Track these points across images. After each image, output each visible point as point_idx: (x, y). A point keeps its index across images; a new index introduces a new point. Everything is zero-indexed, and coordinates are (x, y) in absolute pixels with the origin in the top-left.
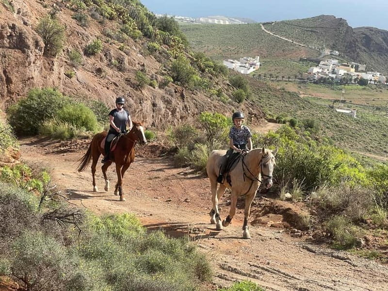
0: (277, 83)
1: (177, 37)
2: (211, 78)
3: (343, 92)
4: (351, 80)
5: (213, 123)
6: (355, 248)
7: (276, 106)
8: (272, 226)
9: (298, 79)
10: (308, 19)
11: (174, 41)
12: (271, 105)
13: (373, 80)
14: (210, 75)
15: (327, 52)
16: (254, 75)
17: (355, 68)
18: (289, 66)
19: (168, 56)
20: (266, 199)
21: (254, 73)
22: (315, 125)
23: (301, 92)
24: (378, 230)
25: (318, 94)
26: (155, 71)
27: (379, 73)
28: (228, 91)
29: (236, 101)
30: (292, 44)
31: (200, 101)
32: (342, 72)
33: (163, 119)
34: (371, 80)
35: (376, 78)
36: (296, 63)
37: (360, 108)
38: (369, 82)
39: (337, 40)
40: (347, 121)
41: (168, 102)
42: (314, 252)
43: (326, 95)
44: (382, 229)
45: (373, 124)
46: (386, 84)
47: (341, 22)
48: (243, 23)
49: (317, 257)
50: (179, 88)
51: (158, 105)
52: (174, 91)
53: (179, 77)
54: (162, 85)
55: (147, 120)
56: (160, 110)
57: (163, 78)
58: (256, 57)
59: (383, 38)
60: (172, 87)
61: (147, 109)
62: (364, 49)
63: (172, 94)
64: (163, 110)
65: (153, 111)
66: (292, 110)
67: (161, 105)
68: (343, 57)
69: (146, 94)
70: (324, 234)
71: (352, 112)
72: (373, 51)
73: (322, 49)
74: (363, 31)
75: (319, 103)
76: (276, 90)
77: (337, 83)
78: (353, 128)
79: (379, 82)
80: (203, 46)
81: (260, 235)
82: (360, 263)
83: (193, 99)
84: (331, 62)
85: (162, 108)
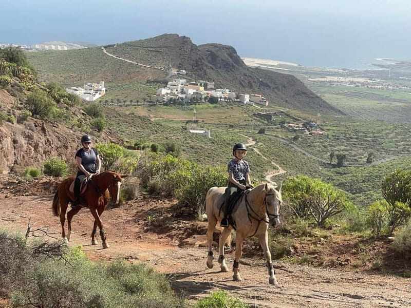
0: (125, 108)
1: (25, 68)
2: (67, 109)
3: (195, 112)
4: (201, 99)
5: (109, 153)
6: (286, 256)
7: (127, 132)
8: (200, 246)
9: (147, 102)
10: (151, 38)
11: (24, 73)
12: (121, 131)
13: (223, 97)
14: (66, 105)
15: (174, 72)
16: (100, 102)
17: (204, 86)
18: (137, 89)
19: (21, 88)
20: (184, 222)
21: (100, 99)
22: (176, 148)
23: (151, 116)
24: (303, 238)
25: (170, 116)
26: (11, 105)
27: (228, 90)
28: (86, 121)
29: (96, 131)
30: (137, 66)
31: (62, 134)
32: (191, 91)
33: (25, 156)
34: (221, 98)
35: (226, 95)
36: (144, 86)
37: (213, 126)
38: (219, 99)
39: (183, 59)
40: (202, 141)
41: (29, 137)
42: (249, 265)
43: (177, 116)
44: (306, 237)
45: (228, 142)
46: (236, 100)
47: (184, 40)
48: (83, 47)
49: (253, 269)
50: (40, 122)
51: (19, 142)
52: (34, 125)
53: (38, 110)
54: (21, 120)
55: (9, 157)
56: (22, 146)
57: (20, 112)
58: (101, 82)
59: (228, 54)
60: (31, 122)
61: (8, 147)
62: (211, 67)
63: (32, 128)
64: (25, 146)
65: (15, 148)
66: (144, 135)
67: (22, 141)
68: (191, 76)
69: (5, 131)
70: (254, 247)
71: (206, 132)
72: (220, 67)
73: (169, 68)
74: (207, 48)
75: (171, 125)
76: (125, 115)
77: (188, 103)
78: (209, 148)
79: (229, 99)
80: (43, 74)
81: (192, 255)
82: (296, 269)
83: (54, 132)
84: (179, 81)
85: (24, 145)
